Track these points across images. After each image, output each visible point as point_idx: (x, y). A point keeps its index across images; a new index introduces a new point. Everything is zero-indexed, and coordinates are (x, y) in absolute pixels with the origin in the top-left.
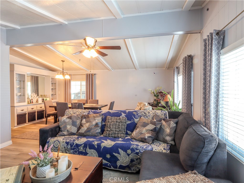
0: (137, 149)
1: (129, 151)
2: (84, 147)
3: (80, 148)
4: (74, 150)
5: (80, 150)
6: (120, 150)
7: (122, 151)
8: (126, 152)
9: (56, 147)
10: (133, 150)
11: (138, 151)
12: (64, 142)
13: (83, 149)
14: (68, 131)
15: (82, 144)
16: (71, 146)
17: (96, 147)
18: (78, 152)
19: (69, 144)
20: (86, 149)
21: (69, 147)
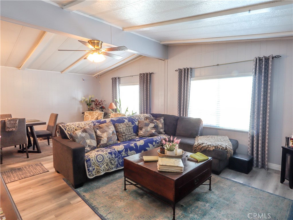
0: (157, 140)
1: (154, 143)
2: (125, 151)
3: (123, 153)
4: (118, 157)
5: (123, 156)
6: (149, 144)
7: (150, 145)
8: (153, 145)
9: (101, 162)
10: (156, 142)
11: (158, 141)
12: (107, 153)
13: (125, 153)
14: (89, 146)
15: (123, 150)
16: (115, 154)
17: (134, 147)
18: (121, 158)
19: (113, 153)
20: (127, 152)
21: (114, 156)
